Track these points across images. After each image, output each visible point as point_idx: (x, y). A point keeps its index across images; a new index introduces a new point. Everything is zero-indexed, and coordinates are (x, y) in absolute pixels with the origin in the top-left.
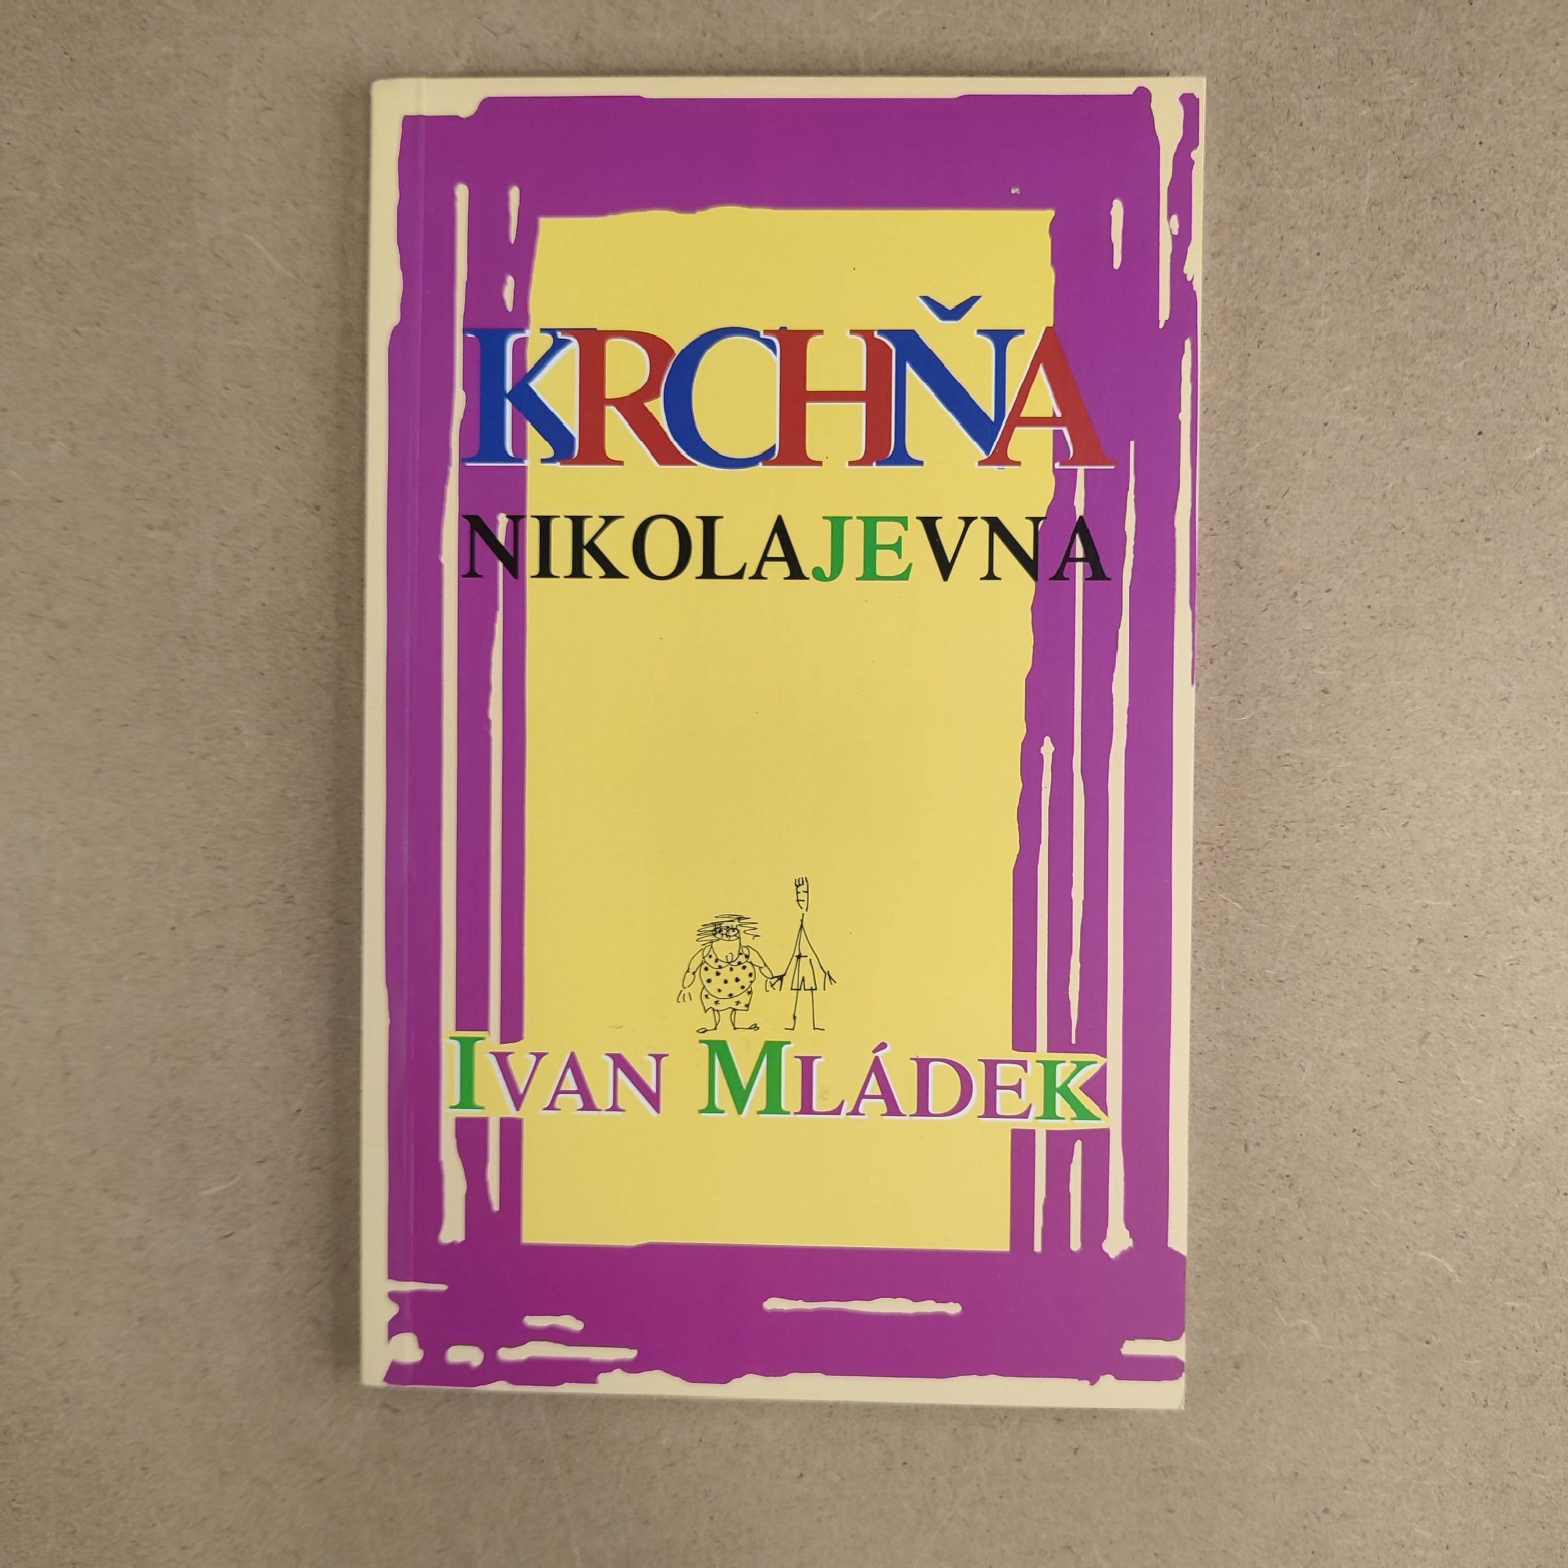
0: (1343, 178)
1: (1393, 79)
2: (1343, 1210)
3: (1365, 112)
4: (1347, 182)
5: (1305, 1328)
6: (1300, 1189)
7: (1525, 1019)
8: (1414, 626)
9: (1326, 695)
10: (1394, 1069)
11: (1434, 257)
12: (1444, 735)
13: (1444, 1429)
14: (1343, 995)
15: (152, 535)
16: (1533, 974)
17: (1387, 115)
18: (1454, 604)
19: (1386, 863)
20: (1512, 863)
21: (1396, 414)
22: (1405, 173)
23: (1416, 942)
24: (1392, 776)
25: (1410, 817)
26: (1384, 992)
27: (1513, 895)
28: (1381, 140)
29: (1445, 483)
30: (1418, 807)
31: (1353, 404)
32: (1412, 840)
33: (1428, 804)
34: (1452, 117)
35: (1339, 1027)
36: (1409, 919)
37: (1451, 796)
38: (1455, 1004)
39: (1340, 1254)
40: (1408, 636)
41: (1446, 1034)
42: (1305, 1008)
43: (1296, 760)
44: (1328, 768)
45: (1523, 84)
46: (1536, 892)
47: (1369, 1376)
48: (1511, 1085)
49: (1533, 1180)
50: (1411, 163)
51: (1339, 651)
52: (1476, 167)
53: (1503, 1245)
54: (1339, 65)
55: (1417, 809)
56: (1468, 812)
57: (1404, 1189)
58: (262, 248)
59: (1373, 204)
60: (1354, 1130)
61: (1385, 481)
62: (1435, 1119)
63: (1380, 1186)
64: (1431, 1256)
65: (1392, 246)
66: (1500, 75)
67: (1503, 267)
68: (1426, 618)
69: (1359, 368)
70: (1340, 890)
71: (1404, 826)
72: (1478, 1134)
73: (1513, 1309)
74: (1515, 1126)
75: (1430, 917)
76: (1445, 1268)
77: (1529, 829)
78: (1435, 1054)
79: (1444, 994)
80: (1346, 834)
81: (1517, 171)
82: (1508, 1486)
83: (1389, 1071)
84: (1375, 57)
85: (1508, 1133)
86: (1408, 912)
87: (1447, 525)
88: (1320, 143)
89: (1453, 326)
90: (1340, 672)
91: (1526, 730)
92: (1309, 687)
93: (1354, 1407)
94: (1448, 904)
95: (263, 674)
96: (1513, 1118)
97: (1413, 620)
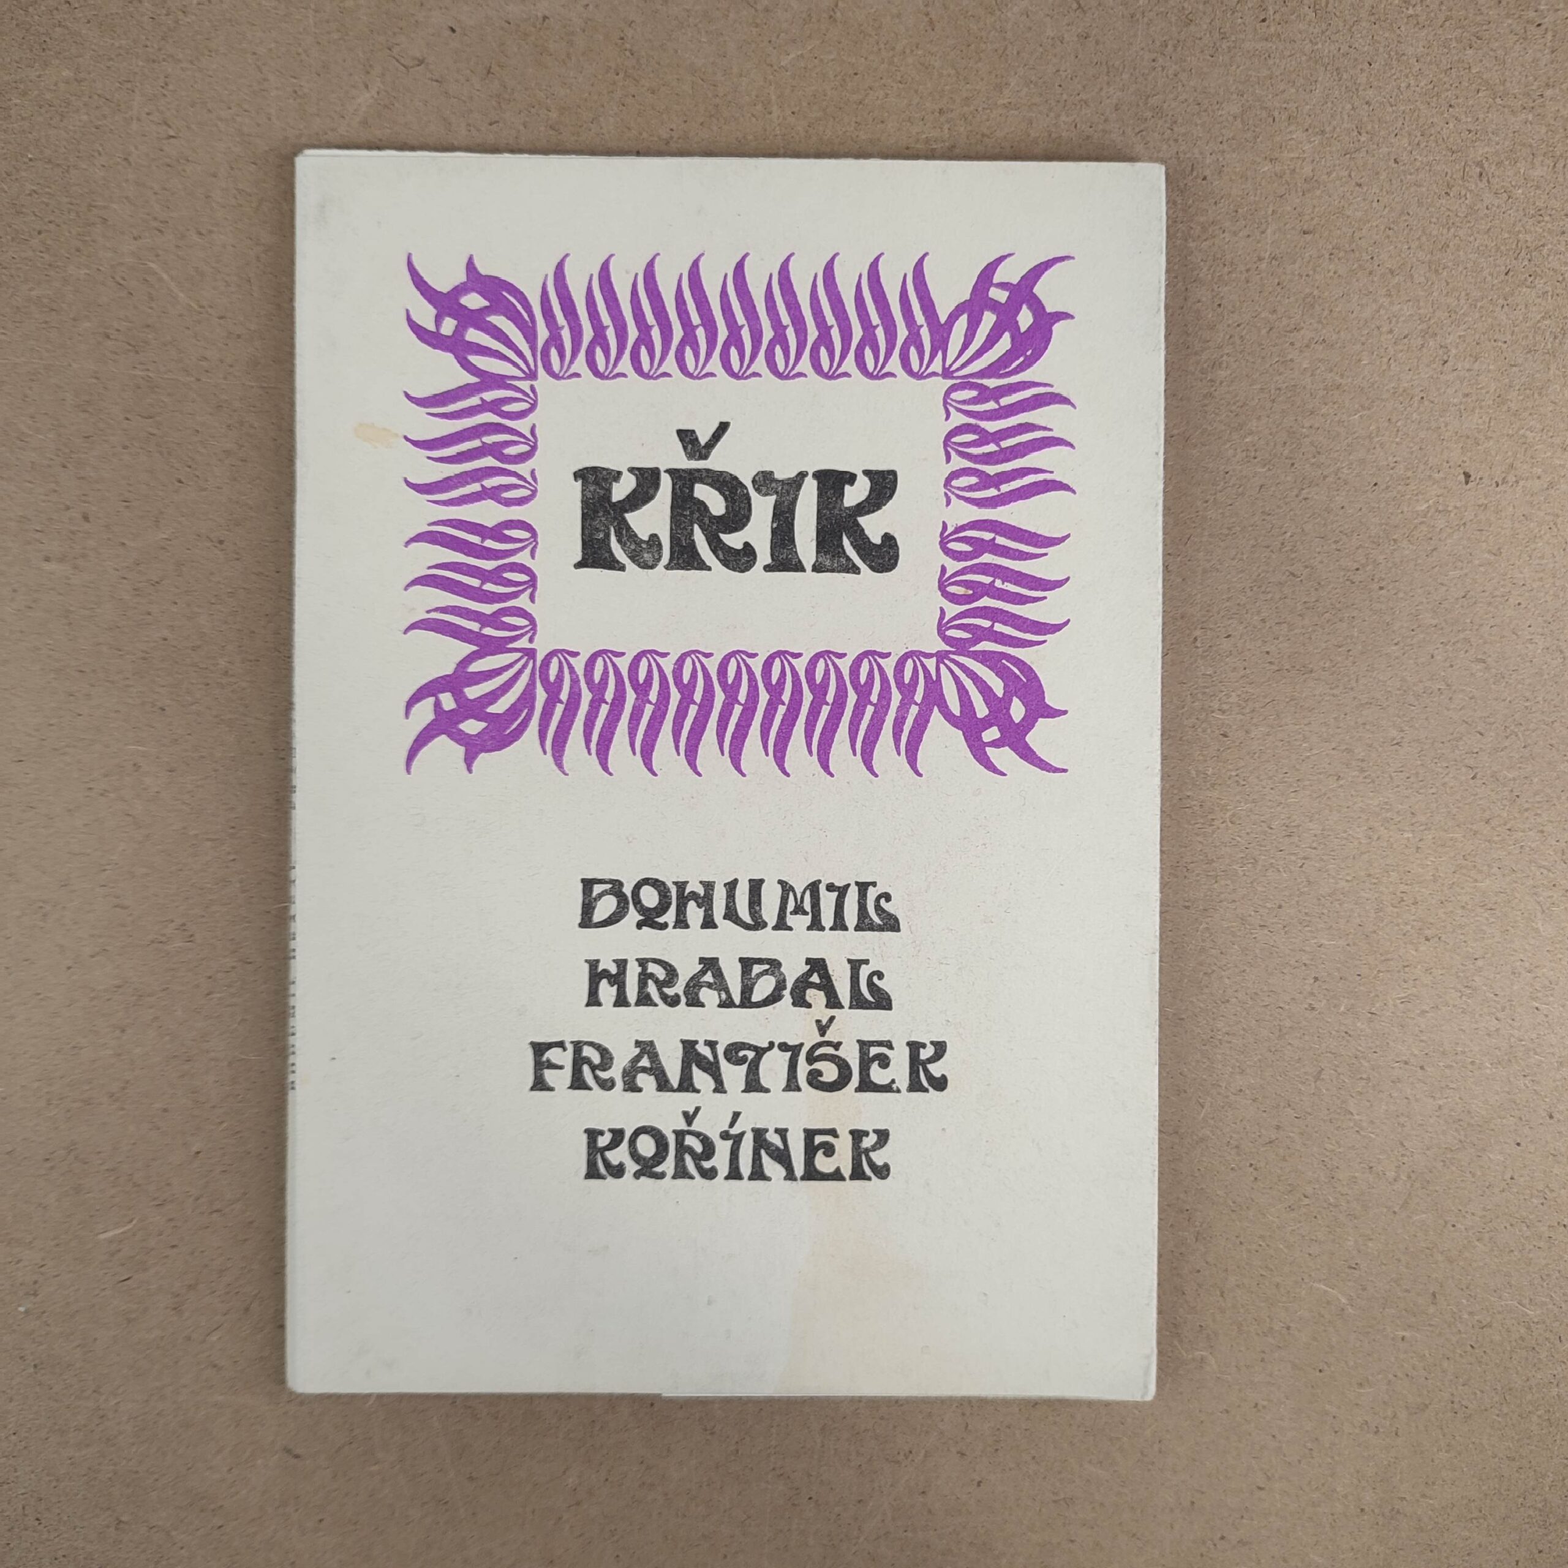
0: (1245, 232)
1: (1294, 136)
2: (1241, 1243)
3: (1267, 167)
4: (1249, 236)
5: (1202, 1359)
6: (1197, 1223)
7: (1415, 1055)
8: (1311, 672)
9: (1225, 739)
10: (1289, 1105)
11: (1331, 311)
12: (1339, 778)
13: (1337, 1458)
14: (1242, 1032)
15: (47, 566)
16: (1424, 1012)
17: (1288, 172)
18: (1349, 651)
19: (1283, 904)
20: (1403, 903)
21: (1295, 466)
22: (1305, 228)
23: (1313, 981)
24: (1289, 818)
25: (1305, 858)
26: (1280, 1030)
27: (1404, 935)
28: (1281, 196)
29: (1341, 532)
30: (1315, 848)
31: (1253, 454)
32: (1309, 882)
33: (1322, 846)
34: (1350, 176)
35: (1238, 1064)
36: (1305, 958)
37: (1346, 839)
38: (1348, 1041)
39: (1238, 1286)
40: (1305, 681)
41: (1339, 1070)
42: (1204, 1045)
43: (1195, 802)
44: (1227, 810)
45: (1418, 144)
46: (1428, 933)
47: (1264, 1407)
48: (1402, 1120)
49: (1424, 1213)
50: (1312, 219)
51: (1239, 696)
52: (1374, 224)
53: (1394, 1276)
54: (1243, 121)
55: (1314, 851)
56: (1362, 853)
57: (1300, 1222)
58: (165, 276)
59: (1273, 258)
60: (1251, 1165)
61: (1283, 530)
62: (1328, 1154)
63: (1276, 1220)
64: (1323, 1287)
65: (1292, 299)
66: (1396, 135)
67: (1397, 322)
68: (1321, 664)
69: (1259, 418)
70: (1240, 930)
71: (1301, 867)
72: (1371, 1168)
73: (1403, 1339)
74: (1405, 1159)
75: (1323, 956)
76: (1338, 1299)
77: (1420, 870)
78: (1327, 1090)
79: (1337, 1031)
80: (1244, 875)
81: (1411, 229)
82: (1398, 1512)
83: (1284, 1107)
84: (1276, 114)
85: (1398, 1167)
86: (1304, 951)
87: (1342, 573)
88: (1222, 198)
89: (1350, 380)
90: (1240, 717)
91: (1417, 774)
92: (1209, 731)
93: (1250, 1434)
94: (1342, 942)
95: (164, 710)
96: (1404, 1152)
97: (1311, 666)
